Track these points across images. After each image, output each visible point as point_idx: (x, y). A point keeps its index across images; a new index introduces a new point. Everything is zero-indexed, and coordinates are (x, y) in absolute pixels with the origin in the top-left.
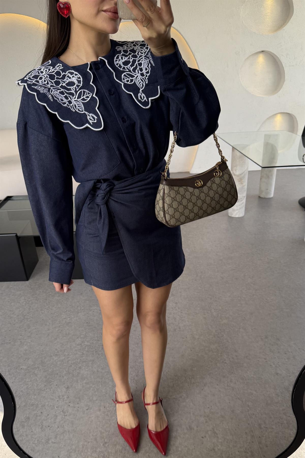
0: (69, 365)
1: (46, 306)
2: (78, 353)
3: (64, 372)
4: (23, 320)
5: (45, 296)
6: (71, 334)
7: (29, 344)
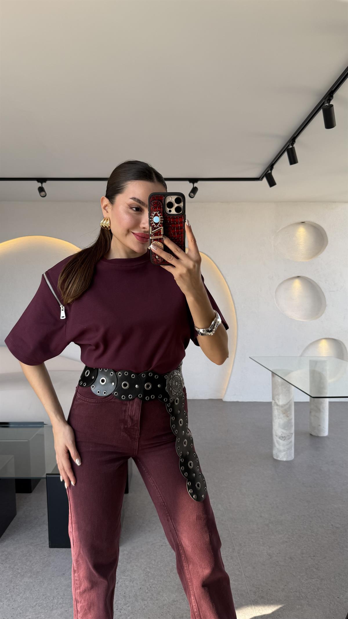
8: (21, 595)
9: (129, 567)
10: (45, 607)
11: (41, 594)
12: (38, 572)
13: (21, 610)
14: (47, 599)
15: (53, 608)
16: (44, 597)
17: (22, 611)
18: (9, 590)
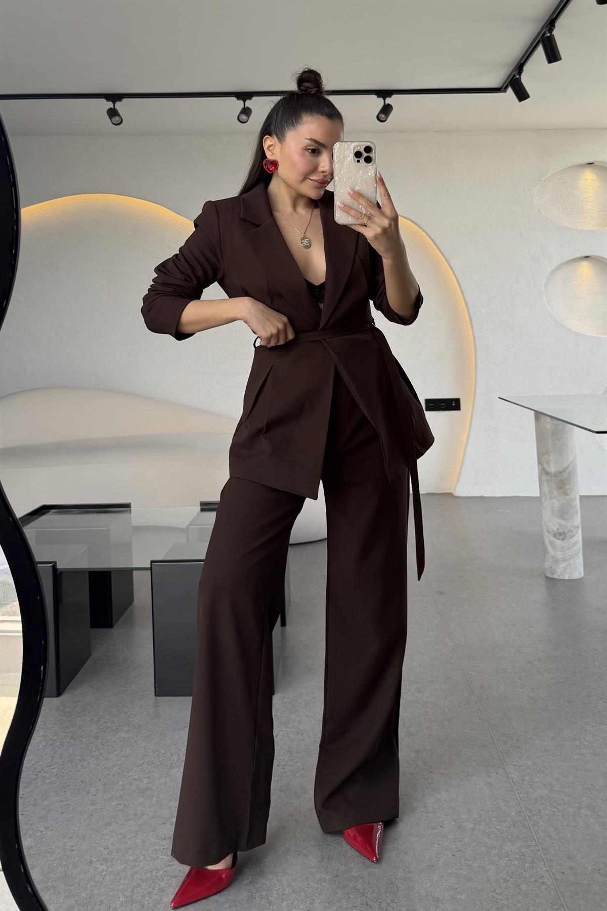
0: (135, 884)
1: (94, 752)
2: (161, 857)
3: (121, 899)
4: (34, 782)
5: (95, 731)
6: (147, 815)
7: (38, 834)
8: (116, 753)
9: (294, 717)
10: (158, 765)
11: (150, 750)
12: (142, 725)
13: (119, 769)
14: (161, 756)
15: (171, 767)
16: (155, 754)
17: (122, 771)
18: (95, 746)
